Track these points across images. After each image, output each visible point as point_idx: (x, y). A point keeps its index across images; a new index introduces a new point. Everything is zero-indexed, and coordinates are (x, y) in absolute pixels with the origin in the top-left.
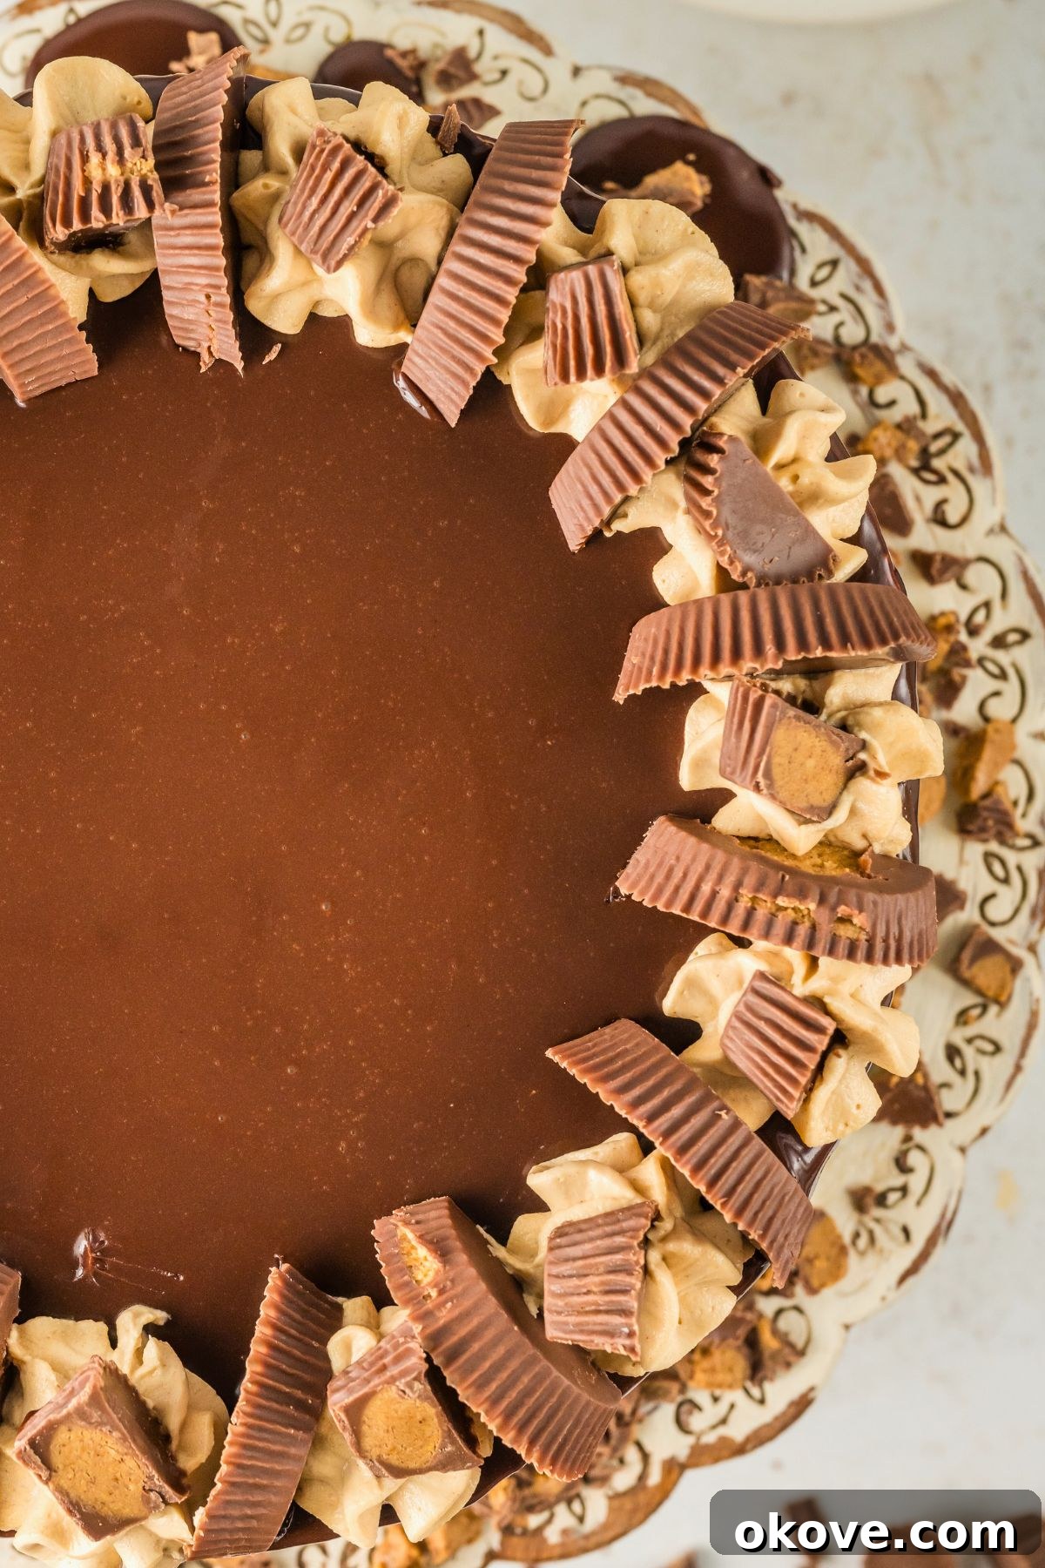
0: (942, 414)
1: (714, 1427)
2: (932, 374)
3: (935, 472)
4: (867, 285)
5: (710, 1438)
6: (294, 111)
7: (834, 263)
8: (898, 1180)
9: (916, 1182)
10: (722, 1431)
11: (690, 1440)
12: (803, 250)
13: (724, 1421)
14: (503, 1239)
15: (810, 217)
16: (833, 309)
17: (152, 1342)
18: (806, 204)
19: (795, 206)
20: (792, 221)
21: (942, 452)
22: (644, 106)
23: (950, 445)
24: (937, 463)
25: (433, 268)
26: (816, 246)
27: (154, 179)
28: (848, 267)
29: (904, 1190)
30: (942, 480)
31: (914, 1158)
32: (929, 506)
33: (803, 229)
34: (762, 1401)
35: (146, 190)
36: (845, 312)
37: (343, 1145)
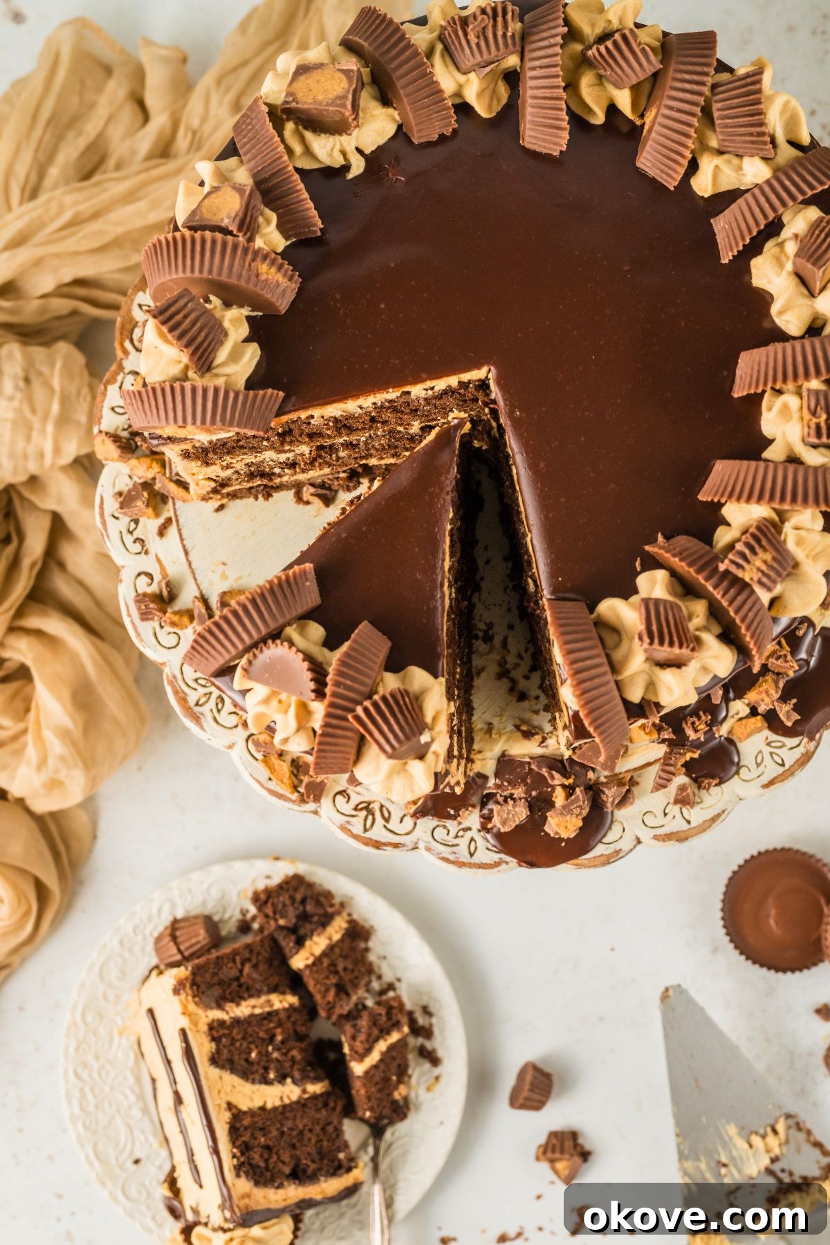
0: (378, 832)
1: (122, 383)
2: (396, 846)
3: (361, 809)
4: (452, 857)
5: (119, 378)
6: (715, 657)
7: (472, 855)
8: (137, 534)
9: (129, 539)
10: (118, 384)
11: (127, 370)
12: (488, 849)
13: (120, 388)
14: (248, 318)
15: (497, 864)
16: (457, 836)
17: (343, 162)
18: (504, 866)
19: (507, 863)
20: (502, 856)
21: (365, 820)
22: (599, 850)
23: (365, 825)
24: (364, 813)
25: (608, 651)
26: (486, 854)
27: (740, 574)
28: (465, 857)
29: (131, 533)
30: (356, 809)
31: (138, 547)
32: (352, 795)
33: (496, 857)
34: (113, 409)
35: (739, 566)
36: (450, 839)
37: (338, 296)
